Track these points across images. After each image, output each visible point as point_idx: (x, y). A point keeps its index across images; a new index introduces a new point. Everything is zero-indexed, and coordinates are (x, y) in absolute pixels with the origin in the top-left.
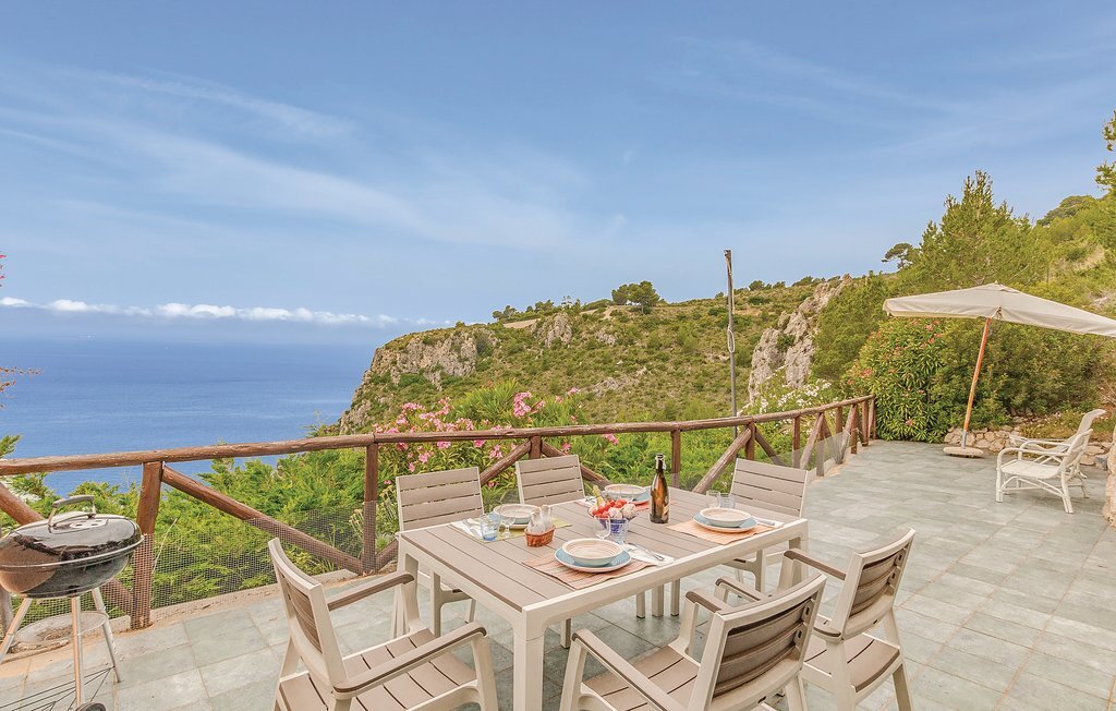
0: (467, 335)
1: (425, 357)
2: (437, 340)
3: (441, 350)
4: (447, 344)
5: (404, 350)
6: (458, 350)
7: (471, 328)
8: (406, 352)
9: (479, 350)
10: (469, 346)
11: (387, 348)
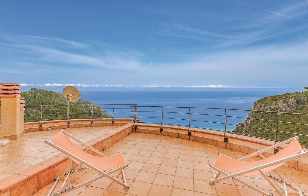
0: (290, 97)
1: (273, 105)
2: (277, 99)
3: (280, 103)
4: (281, 101)
5: (264, 103)
6: (287, 102)
7: (293, 94)
8: (265, 103)
9: (297, 102)
10: (292, 101)
11: (258, 102)
